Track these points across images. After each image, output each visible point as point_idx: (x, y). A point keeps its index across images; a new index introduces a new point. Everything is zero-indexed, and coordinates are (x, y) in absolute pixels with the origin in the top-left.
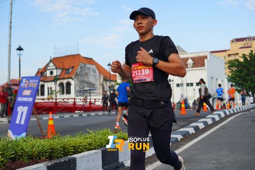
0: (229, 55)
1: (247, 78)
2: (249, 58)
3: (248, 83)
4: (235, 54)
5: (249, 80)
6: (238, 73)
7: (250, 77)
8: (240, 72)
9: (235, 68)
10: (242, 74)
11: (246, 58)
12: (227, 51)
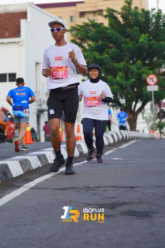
0: (82, 14)
1: (116, 65)
2: (121, 19)
3: (118, 78)
4: (94, 12)
5: (120, 70)
6: (96, 54)
7: (122, 64)
8: (100, 50)
9: (90, 43)
10: (105, 56)
11: (116, 18)
12: (78, 5)
